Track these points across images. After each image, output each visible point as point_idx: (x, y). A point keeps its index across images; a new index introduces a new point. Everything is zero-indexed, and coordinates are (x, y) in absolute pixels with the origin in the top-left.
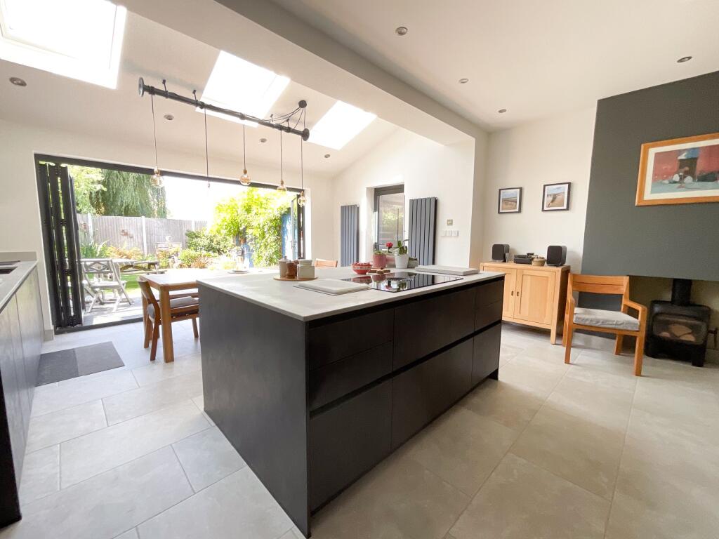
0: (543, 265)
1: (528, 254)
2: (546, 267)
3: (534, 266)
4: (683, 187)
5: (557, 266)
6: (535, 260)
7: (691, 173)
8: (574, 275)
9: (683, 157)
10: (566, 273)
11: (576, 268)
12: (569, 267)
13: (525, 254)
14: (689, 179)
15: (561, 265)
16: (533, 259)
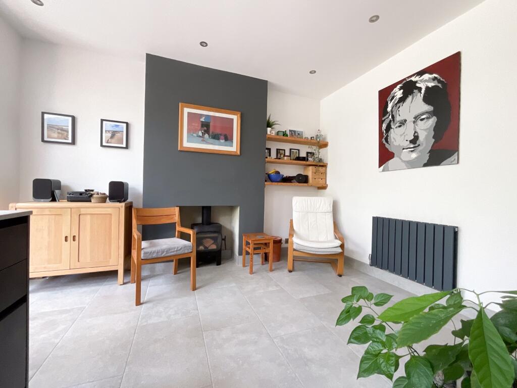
0: (105, 202)
1: (86, 191)
2: (109, 203)
3: (93, 203)
4: (204, 141)
5: (120, 202)
6: (95, 196)
7: (207, 131)
8: (138, 210)
9: (203, 119)
10: (129, 209)
11: (138, 203)
12: (131, 203)
13: (83, 190)
14: (206, 136)
15: (124, 201)
16: (92, 195)
